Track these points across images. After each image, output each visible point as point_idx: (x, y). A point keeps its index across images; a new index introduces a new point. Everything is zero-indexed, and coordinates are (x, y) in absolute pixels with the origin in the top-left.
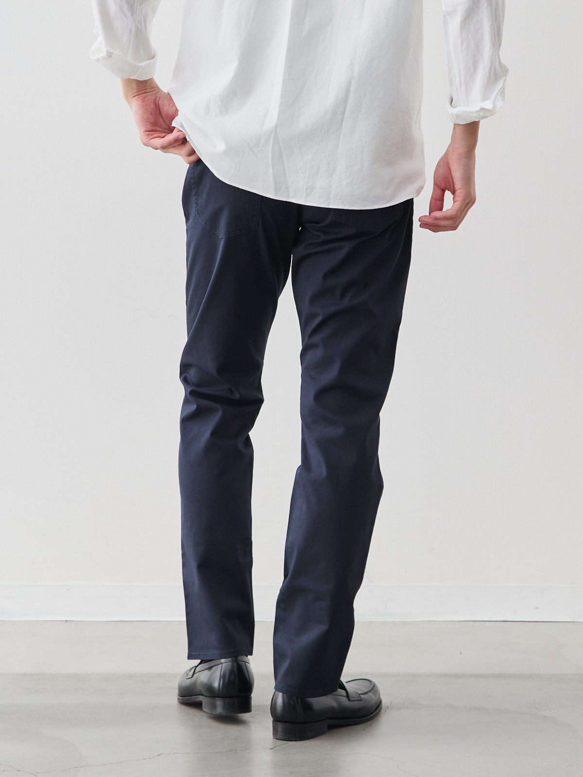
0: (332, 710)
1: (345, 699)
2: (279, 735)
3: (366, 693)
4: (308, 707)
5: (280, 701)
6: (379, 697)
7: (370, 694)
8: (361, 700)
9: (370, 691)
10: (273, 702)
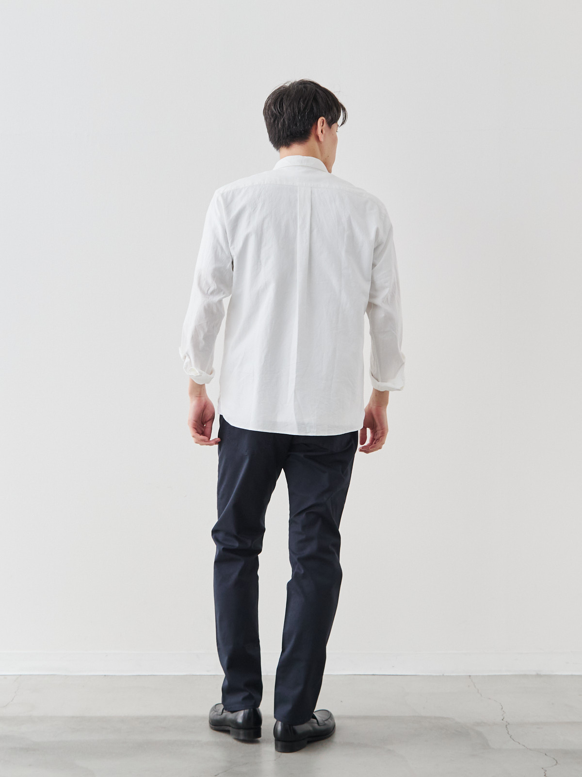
0: (309, 732)
1: (316, 725)
2: (279, 748)
3: (327, 720)
4: (295, 732)
5: (279, 728)
6: (334, 722)
7: (329, 720)
8: (325, 724)
9: (329, 718)
10: (275, 729)
